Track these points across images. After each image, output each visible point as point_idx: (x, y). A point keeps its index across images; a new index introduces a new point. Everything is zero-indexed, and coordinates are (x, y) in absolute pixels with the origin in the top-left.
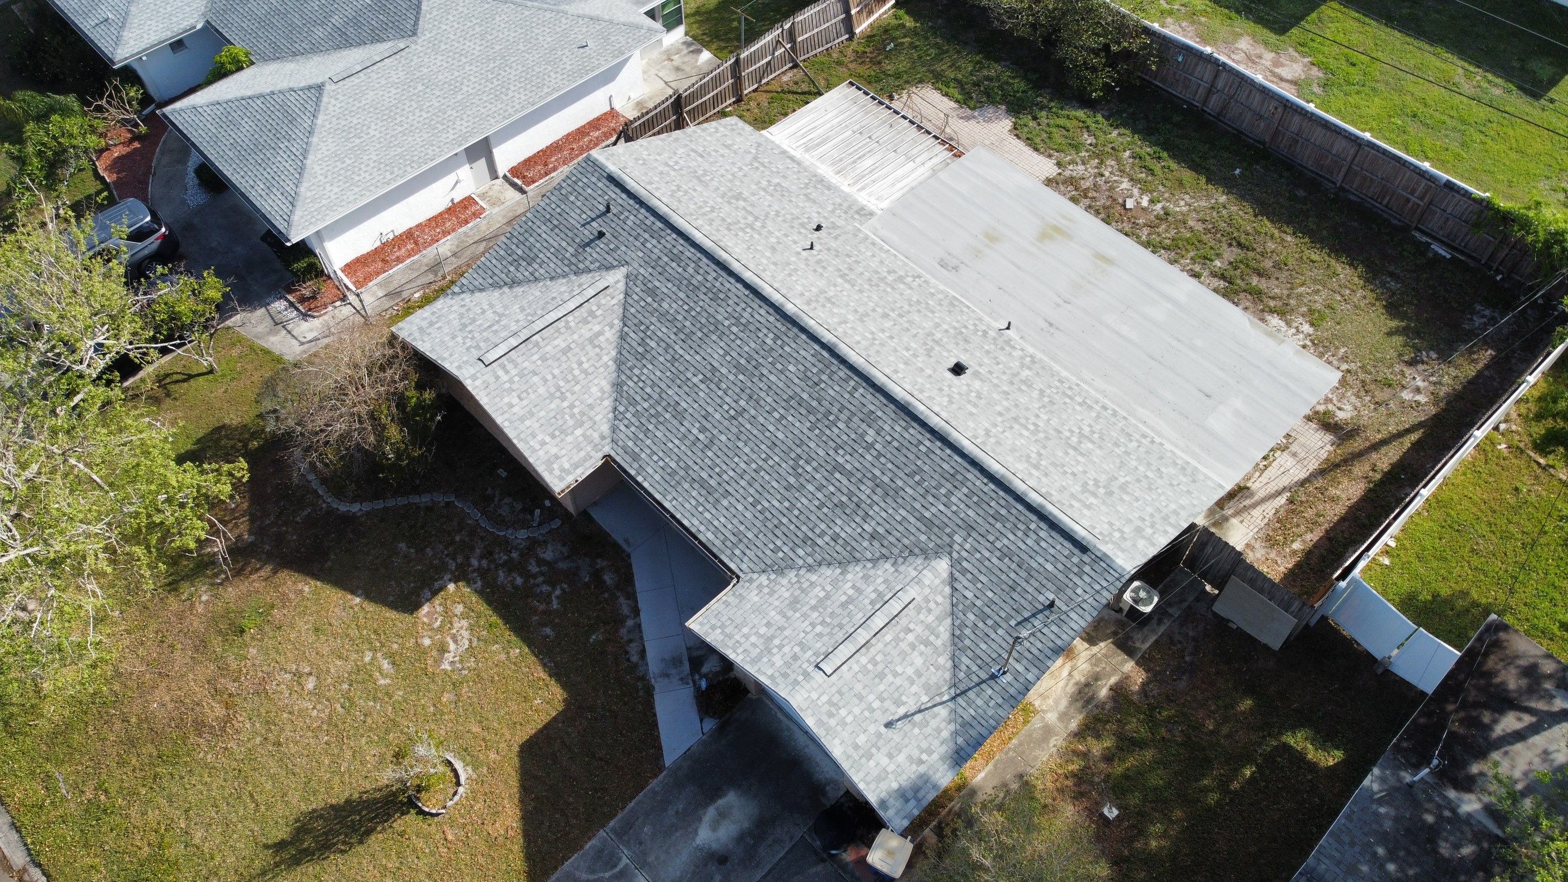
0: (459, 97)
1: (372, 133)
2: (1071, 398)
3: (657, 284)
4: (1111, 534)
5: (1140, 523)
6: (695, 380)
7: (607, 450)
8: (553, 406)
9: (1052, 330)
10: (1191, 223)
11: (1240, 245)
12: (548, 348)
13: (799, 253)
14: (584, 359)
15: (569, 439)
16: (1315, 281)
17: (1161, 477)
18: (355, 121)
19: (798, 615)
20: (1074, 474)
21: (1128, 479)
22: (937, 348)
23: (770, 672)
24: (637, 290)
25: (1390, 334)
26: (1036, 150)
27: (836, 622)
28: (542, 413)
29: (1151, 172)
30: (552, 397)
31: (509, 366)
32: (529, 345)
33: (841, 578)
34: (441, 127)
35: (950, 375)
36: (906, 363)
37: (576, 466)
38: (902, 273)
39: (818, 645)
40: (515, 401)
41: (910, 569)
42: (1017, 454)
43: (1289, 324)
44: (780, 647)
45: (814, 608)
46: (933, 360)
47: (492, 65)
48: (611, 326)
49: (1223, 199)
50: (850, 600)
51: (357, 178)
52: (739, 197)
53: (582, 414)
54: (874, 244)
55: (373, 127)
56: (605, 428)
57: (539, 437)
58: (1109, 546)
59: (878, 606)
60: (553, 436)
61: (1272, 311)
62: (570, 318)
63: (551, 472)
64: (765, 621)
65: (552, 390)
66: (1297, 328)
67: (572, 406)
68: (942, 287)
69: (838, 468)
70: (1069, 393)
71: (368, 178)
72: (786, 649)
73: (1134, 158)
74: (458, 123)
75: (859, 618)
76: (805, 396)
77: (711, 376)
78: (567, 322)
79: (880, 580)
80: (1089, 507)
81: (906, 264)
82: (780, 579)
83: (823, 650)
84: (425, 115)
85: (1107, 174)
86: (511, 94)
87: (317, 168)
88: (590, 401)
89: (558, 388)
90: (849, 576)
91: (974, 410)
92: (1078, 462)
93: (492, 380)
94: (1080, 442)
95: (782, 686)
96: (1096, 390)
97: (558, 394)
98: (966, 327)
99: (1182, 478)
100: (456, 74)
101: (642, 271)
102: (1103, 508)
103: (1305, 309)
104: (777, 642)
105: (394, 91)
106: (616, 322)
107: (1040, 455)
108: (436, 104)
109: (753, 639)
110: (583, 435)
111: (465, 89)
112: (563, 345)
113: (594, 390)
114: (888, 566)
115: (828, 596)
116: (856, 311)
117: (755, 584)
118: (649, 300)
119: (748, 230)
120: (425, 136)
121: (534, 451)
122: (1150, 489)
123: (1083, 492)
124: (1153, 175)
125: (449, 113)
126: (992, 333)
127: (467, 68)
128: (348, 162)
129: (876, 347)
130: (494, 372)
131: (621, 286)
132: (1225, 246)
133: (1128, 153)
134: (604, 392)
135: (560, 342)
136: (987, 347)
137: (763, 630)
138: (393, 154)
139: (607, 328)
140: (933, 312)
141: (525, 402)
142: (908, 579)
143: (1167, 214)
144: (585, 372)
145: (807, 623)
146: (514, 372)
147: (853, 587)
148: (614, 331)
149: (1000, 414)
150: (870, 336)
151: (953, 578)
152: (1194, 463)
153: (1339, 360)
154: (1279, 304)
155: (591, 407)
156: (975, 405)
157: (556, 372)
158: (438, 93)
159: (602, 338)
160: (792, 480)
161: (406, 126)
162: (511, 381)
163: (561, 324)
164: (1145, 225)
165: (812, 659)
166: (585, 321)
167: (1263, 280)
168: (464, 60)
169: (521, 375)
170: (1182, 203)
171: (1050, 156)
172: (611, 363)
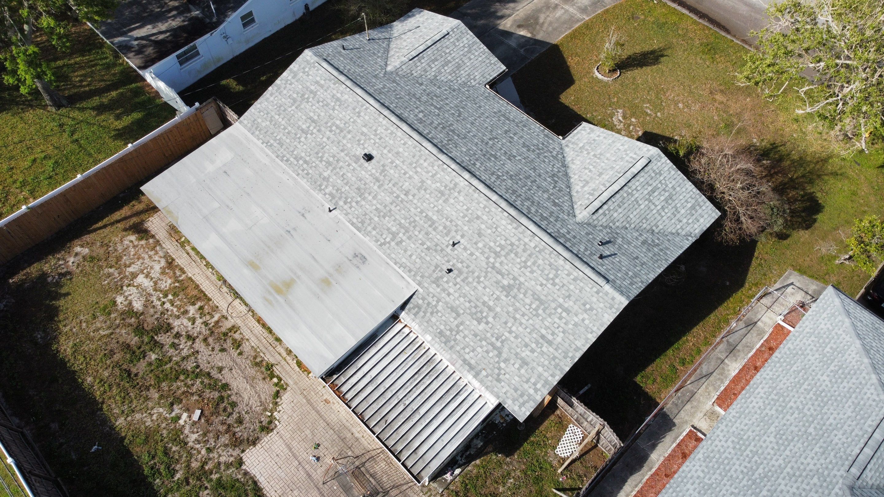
0: (772, 429)
1: (825, 377)
2: (306, 162)
3: (553, 207)
4: (309, 69)
5: (293, 81)
6: (520, 158)
7: (563, 142)
8: (599, 151)
9: (303, 211)
10: (157, 396)
11: (129, 373)
12: (611, 173)
13: (463, 236)
14: (589, 174)
15: (585, 141)
16: (91, 339)
17: (272, 117)
18: (845, 384)
19: (457, 60)
20: (318, 102)
21: (290, 109)
22: (378, 175)
23: (468, 36)
24: (566, 208)
25: (68, 294)
26: (255, 483)
27: (440, 53)
28: (603, 147)
29: (166, 452)
30: (601, 154)
31: (631, 160)
32: (623, 171)
33: (437, 74)
34: (773, 396)
35: (374, 153)
36: (398, 153)
37: (577, 133)
38: (393, 244)
39: (448, 43)
40: (621, 148)
41: (405, 70)
42: (346, 105)
43: (130, 303)
44: (464, 46)
45: (450, 62)
46: (382, 163)
47: (760, 470)
48: (577, 192)
49: (120, 422)
50: (433, 61)
51: (813, 338)
52: (508, 289)
53: (581, 152)
54: (410, 271)
55: (827, 382)
56: (567, 150)
57: (601, 138)
58: (312, 61)
59: (421, 55)
60: (594, 140)
61: (137, 315)
62: (604, 189)
63: (590, 128)
64: (472, 61)
65: (602, 157)
66: (126, 300)
67: (588, 153)
68: (367, 239)
69: (439, 109)
70: (305, 166)
71: (804, 341)
72: (462, 45)
73: (174, 469)
74: (761, 404)
75: (429, 51)
76: (456, 137)
77: (511, 157)
78: (605, 187)
79: (419, 68)
80: (317, 82)
81: (389, 256)
82: (466, 81)
83: (446, 40)
84: (791, 404)
85: (203, 452)
86: (729, 443)
87: (848, 338)
88: (579, 158)
89: (599, 158)
90: (433, 74)
91: (365, 130)
92: (314, 112)
93: (638, 152)
94: (309, 127)
95: (463, 28)
96: (288, 173)
97: (598, 156)
98: (357, 202)
99: (260, 120)
100: (787, 452)
101: (566, 217)
102: (308, 84)
103: (113, 316)
104: (466, 49)
105: (831, 420)
106: (575, 194)
107: (334, 109)
108: (788, 417)
109: (476, 54)
110: (577, 145)
111: (772, 439)
112: (603, 176)
113: (578, 163)
114: (415, 74)
115: (443, 66)
116: (425, 190)
117: (477, 82)
118: (557, 201)
119: (498, 249)
120: (781, 385)
121: (603, 132)
122: (281, 106)
123: (316, 92)
124: (165, 447)
125: (773, 412)
126: (341, 203)
127: (781, 461)
128: (828, 349)
129: (415, 160)
130: (638, 155)
131: (577, 212)
132: (141, 374)
133: (178, 476)
134: (573, 163)
135: (605, 177)
136: (347, 188)
137: (472, 57)
138: (798, 364)
139: (580, 190)
140: (377, 209)
141: (615, 148)
142: (406, 65)
143: (172, 404)
144: (585, 168)
145: (453, 55)
146: (627, 158)
147: (432, 68)
148: (575, 190)
149: (349, 132)
150: (419, 170)
151: (386, 65)
152: (249, 135)
153: (113, 275)
154: (128, 321)
155: (578, 156)
156: (363, 133)
157: (603, 164)
158: (792, 428)
159: (582, 185)
160: (461, 110)
161: (802, 390)
162: (627, 155)
163: (608, 185)
164: (192, 394)
165: (450, 37)
166: (594, 190)
167: (128, 342)
168: (788, 469)
169: (622, 158)
170: (154, 417)
171: (246, 473)
172: (572, 176)
